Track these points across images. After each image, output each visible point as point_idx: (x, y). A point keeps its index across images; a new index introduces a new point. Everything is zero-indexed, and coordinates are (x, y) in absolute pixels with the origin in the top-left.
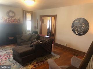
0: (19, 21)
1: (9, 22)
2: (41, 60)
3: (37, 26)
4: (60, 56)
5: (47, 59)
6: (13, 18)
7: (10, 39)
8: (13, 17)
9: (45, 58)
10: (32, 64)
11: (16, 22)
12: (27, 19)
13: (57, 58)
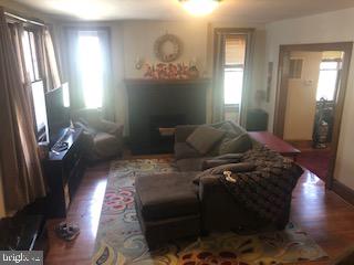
0: (193, 73)
1: (162, 76)
2: (226, 248)
3: (269, 89)
4: (322, 254)
5: (250, 251)
6: (175, 64)
7: (163, 134)
8: (174, 60)
9: (249, 242)
10: (182, 254)
11: (185, 77)
12: (227, 63)
13: (300, 259)
